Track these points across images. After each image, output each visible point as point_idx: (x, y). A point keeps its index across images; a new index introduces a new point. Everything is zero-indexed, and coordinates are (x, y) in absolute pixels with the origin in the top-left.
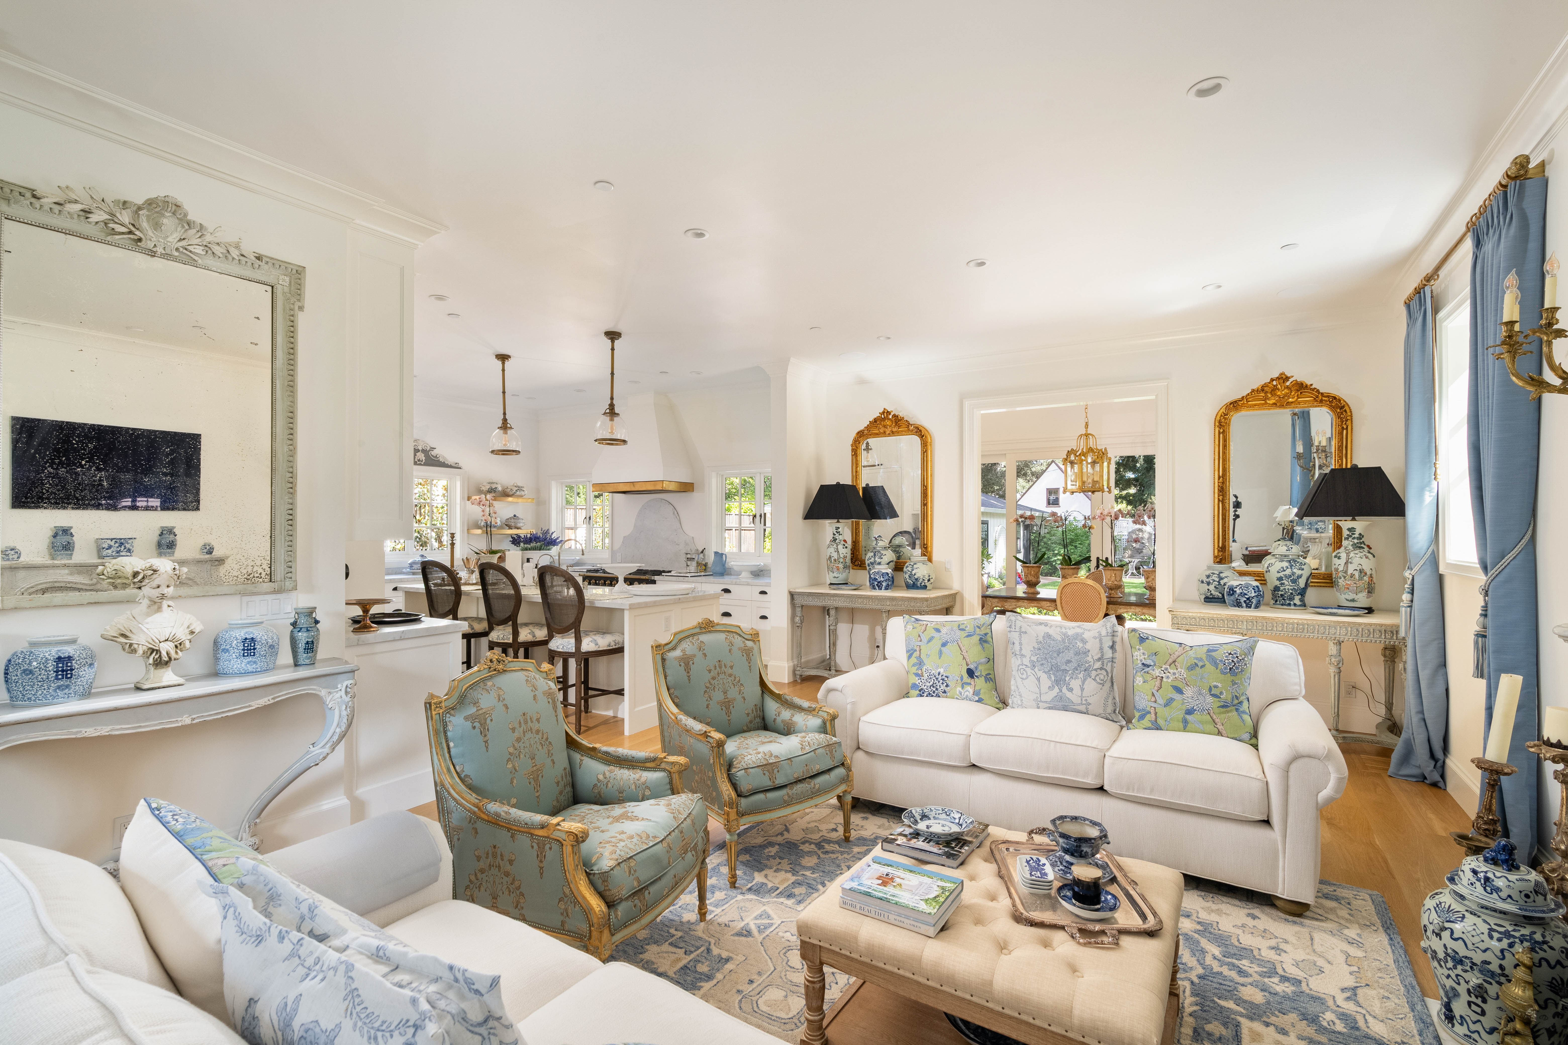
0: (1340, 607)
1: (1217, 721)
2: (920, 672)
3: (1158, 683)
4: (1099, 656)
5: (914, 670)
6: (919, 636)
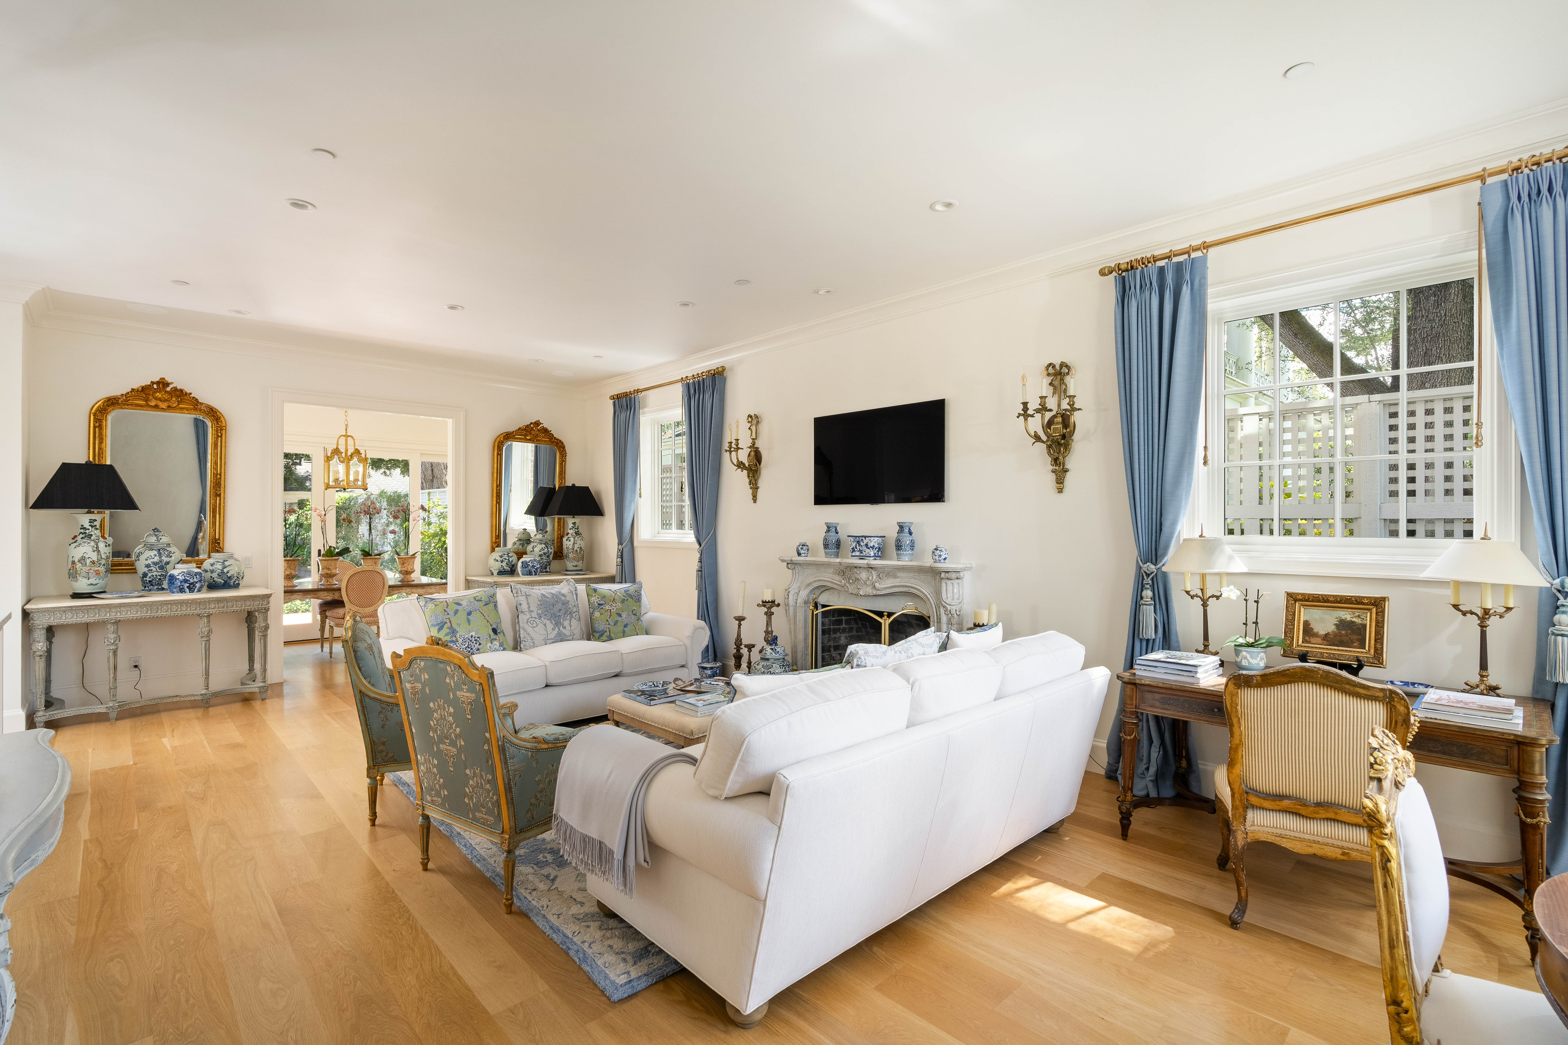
0: (567, 570)
1: (634, 628)
2: (454, 639)
3: (609, 613)
4: (574, 603)
6: (445, 611)
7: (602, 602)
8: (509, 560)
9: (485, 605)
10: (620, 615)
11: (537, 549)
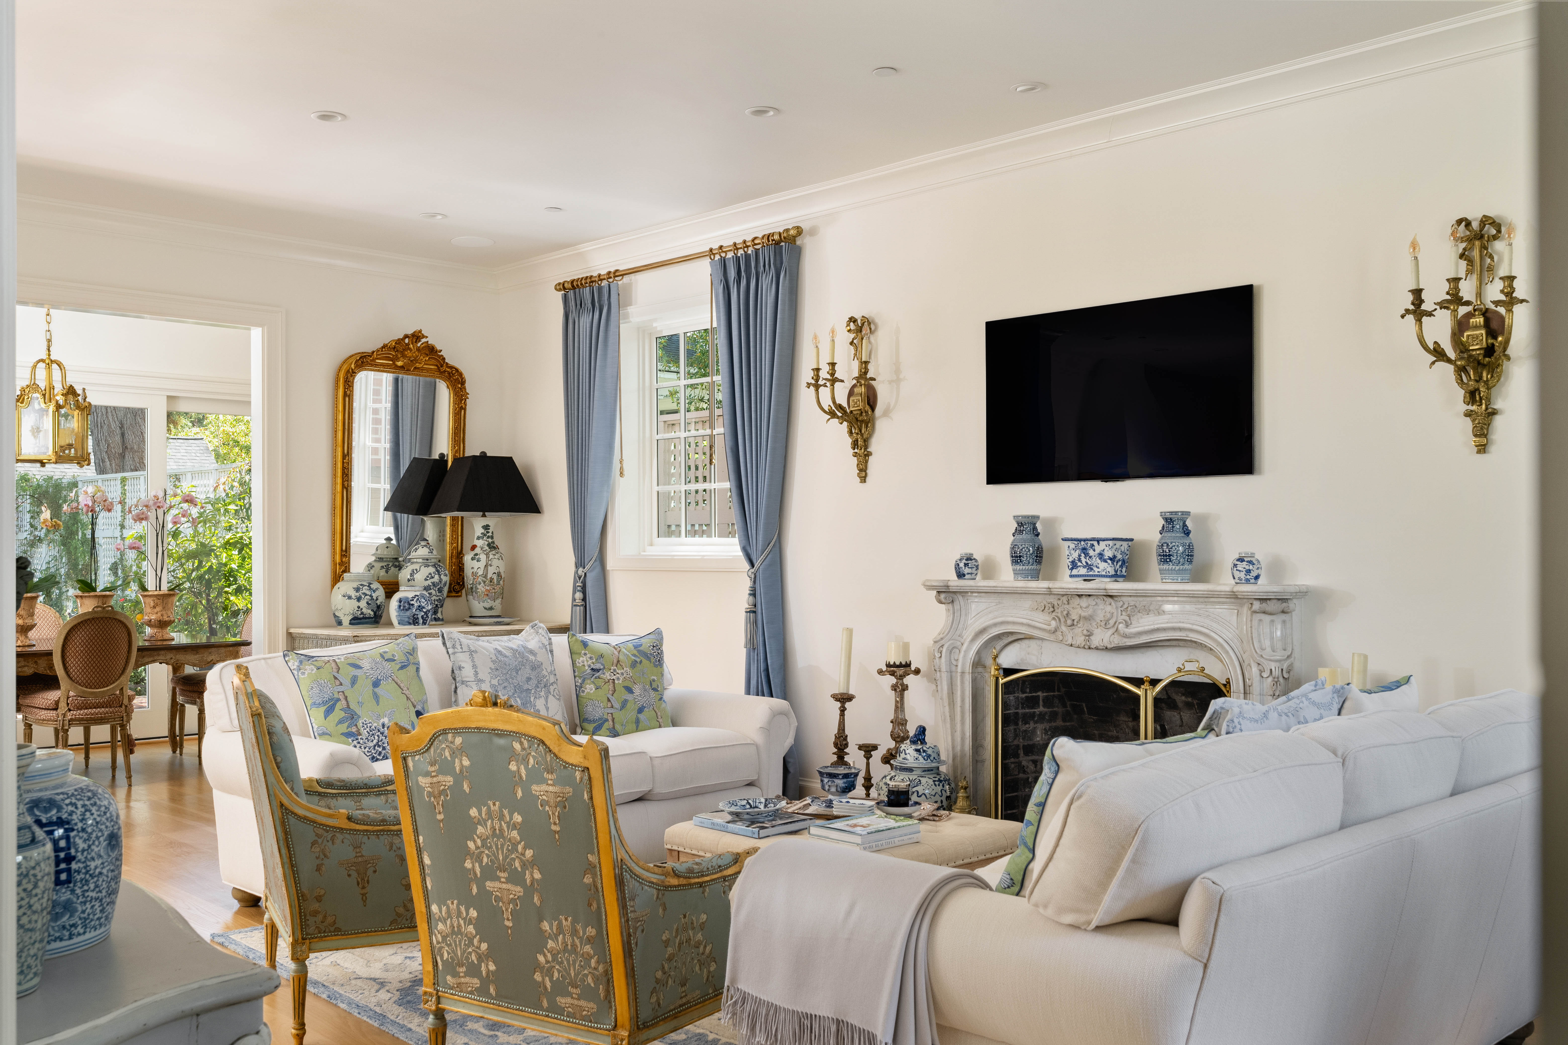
2: (354, 730)
3: (611, 687)
6: (336, 678)
7: (598, 666)
8: (371, 596)
9: (402, 668)
10: (629, 690)
11: (420, 577)
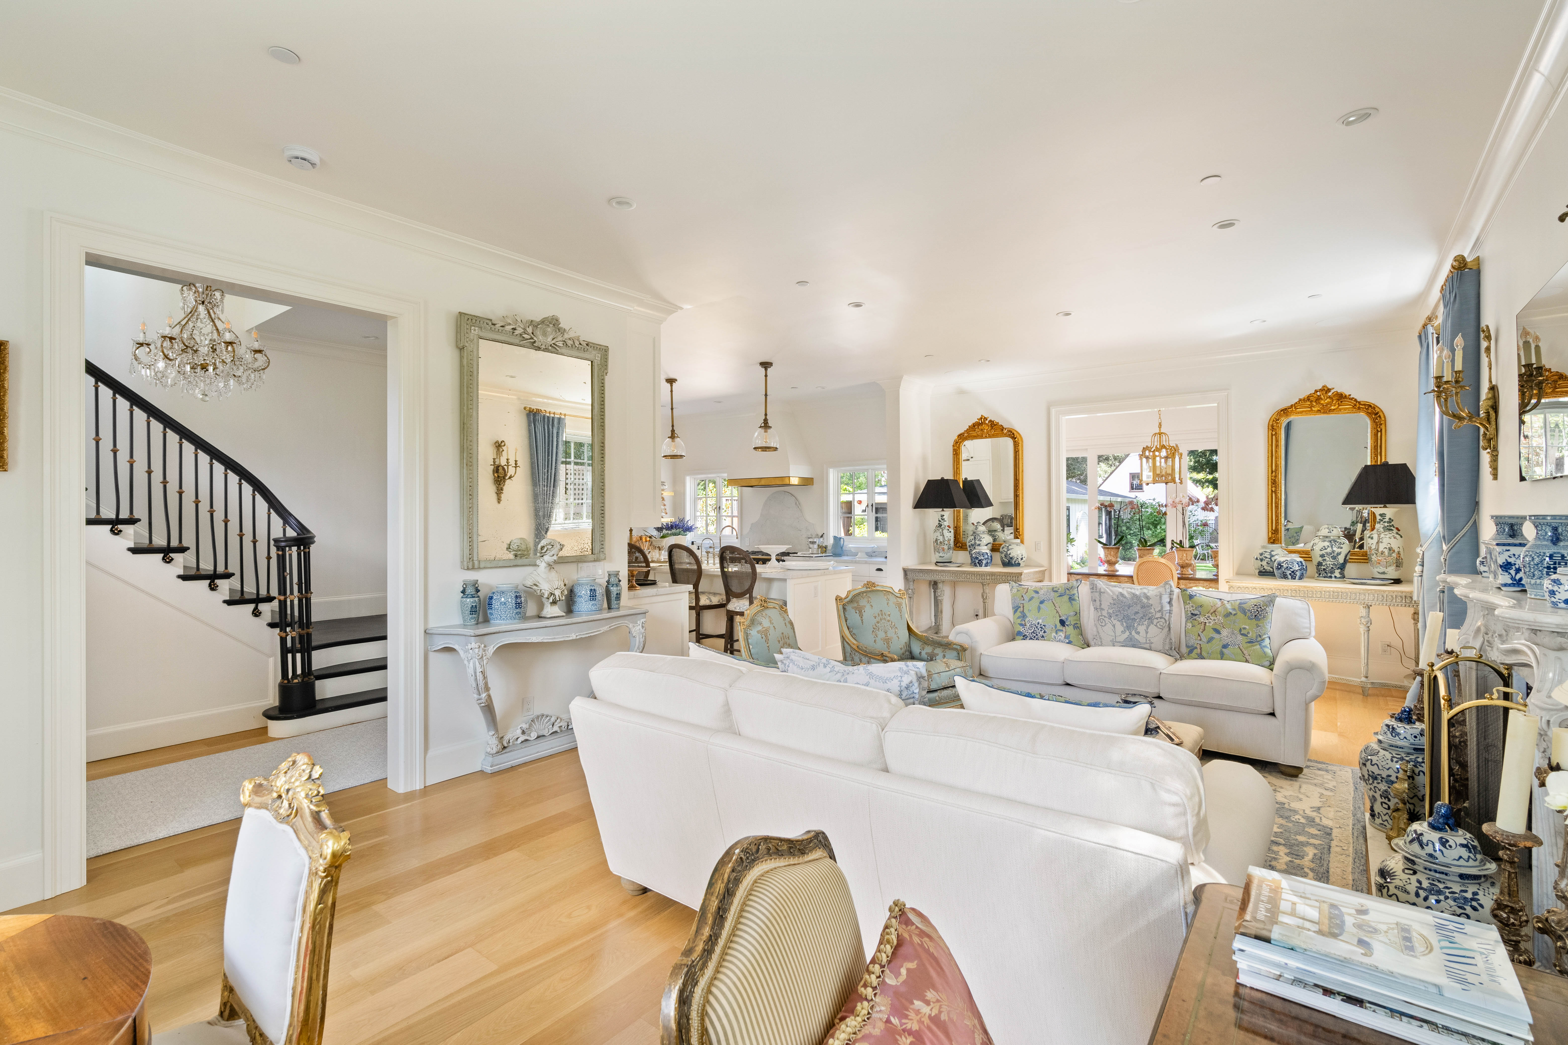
0: (1373, 579)
1: (1245, 652)
2: (1023, 623)
3: (1203, 627)
4: (1159, 608)
5: (1019, 621)
6: (1022, 596)
7: (1196, 612)
10: (1217, 631)
